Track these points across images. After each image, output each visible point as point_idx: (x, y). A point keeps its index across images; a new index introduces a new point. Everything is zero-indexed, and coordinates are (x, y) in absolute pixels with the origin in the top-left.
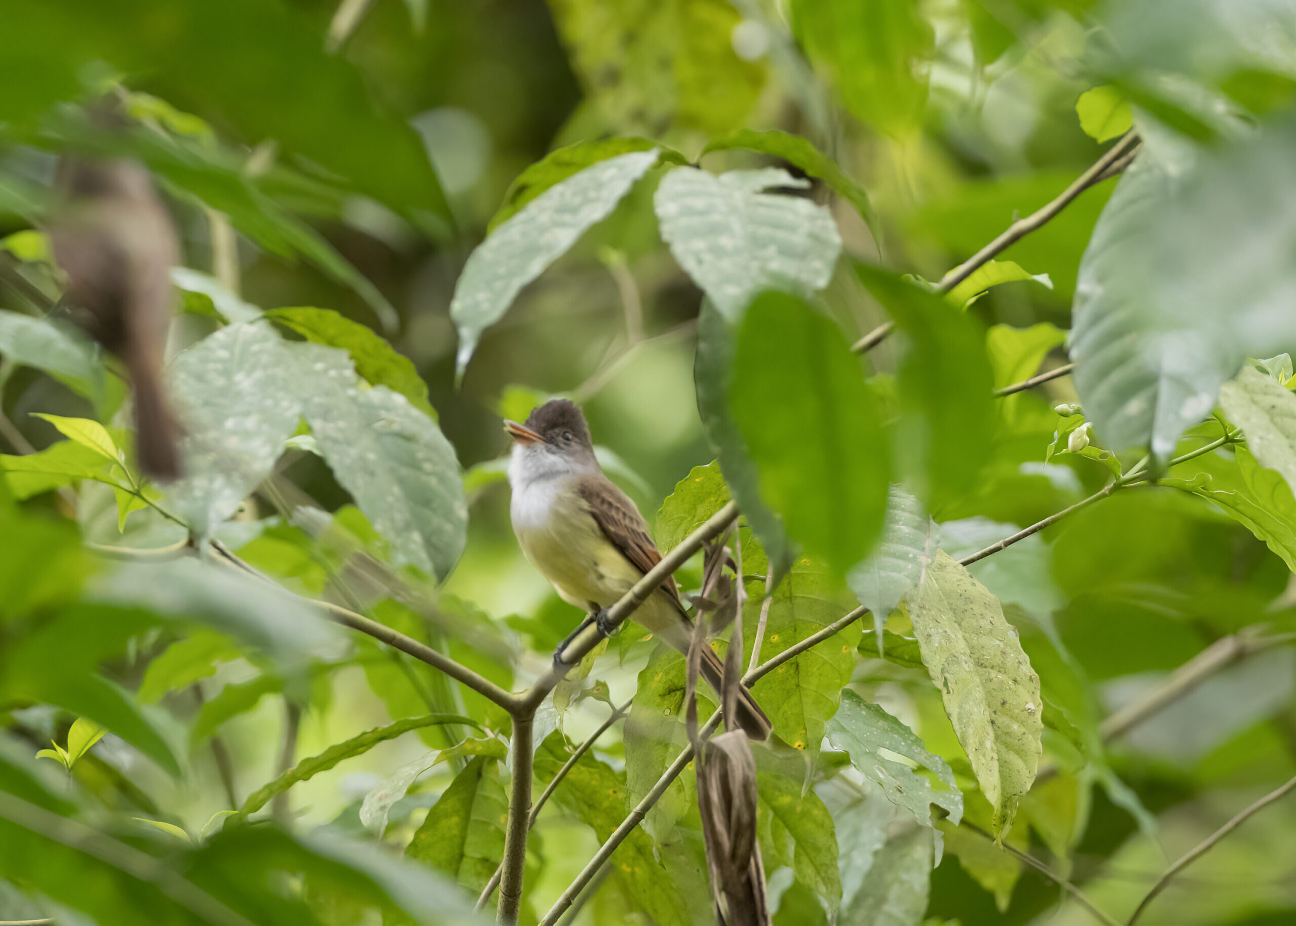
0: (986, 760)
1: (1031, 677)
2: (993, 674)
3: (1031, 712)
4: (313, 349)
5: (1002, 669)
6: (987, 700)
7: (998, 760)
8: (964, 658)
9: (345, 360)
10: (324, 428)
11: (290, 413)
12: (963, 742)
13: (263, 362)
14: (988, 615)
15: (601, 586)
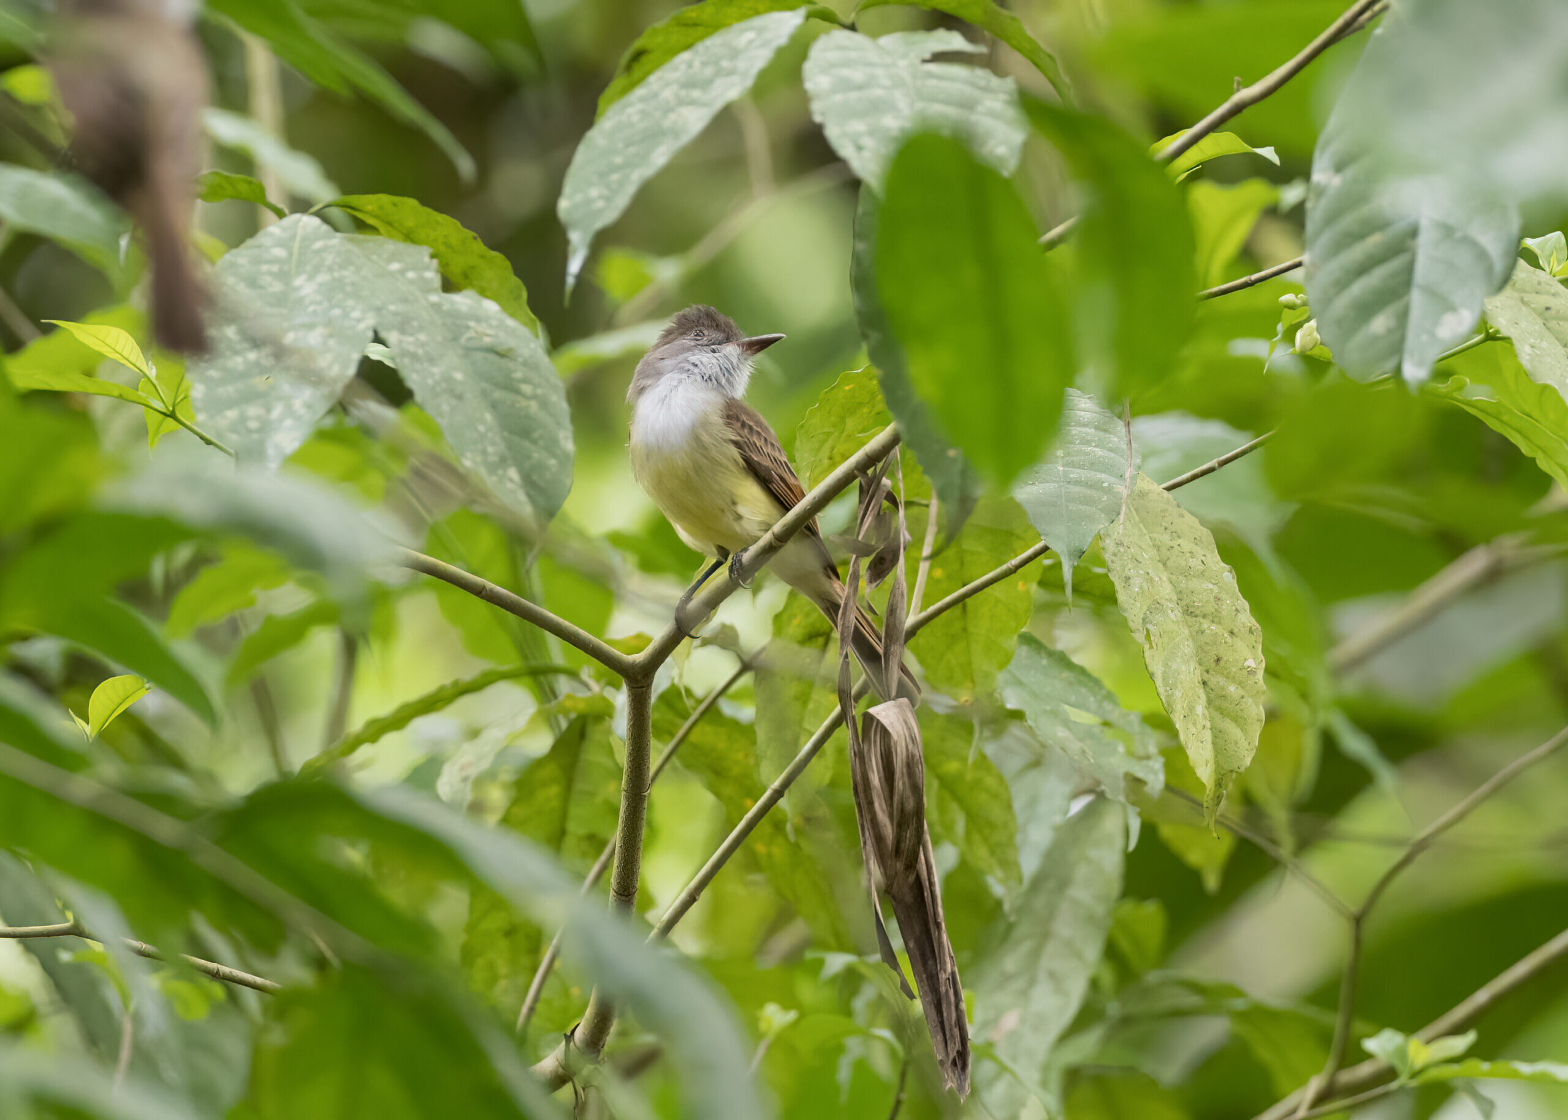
0: (1196, 728)
1: (1251, 628)
2: (1206, 624)
3: (1251, 670)
4: (386, 246)
5: (1216, 618)
6: (1197, 656)
7: (1211, 729)
8: (1170, 606)
9: (427, 259)
10: (400, 342)
11: (362, 326)
12: (1169, 708)
13: (328, 263)
14: (1199, 551)
15: (738, 529)
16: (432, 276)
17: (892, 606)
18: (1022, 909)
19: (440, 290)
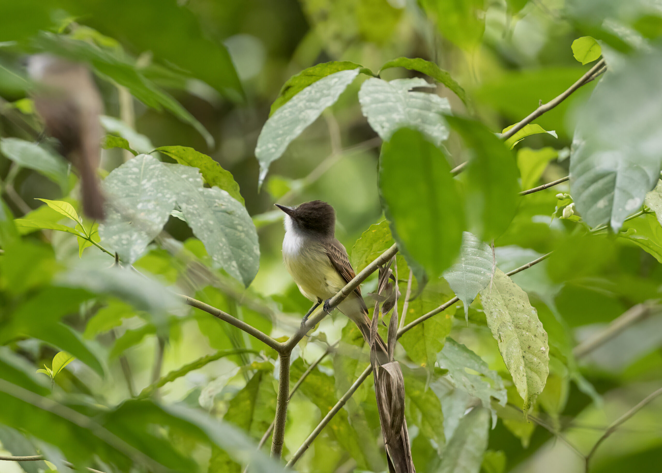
0: (520, 376)
1: (543, 334)
2: (524, 332)
3: (543, 352)
4: (180, 167)
5: (528, 330)
6: (520, 345)
7: (526, 376)
8: (509, 324)
9: (197, 173)
10: (187, 208)
11: (170, 201)
12: (508, 368)
13: (156, 174)
14: (522, 302)
15: (326, 290)
16: (201, 180)
17: (392, 322)
18: (446, 454)
19: (203, 187)
